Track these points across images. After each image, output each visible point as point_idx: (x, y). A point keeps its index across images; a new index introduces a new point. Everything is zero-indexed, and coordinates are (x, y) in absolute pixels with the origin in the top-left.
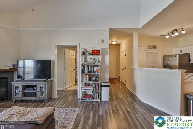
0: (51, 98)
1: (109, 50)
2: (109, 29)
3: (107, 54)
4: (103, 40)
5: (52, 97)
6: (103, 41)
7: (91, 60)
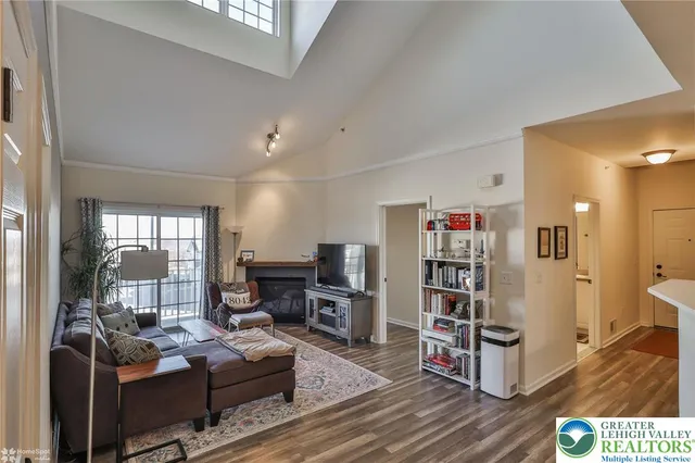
0: (367, 341)
1: (522, 208)
2: (521, 133)
3: (515, 225)
4: (501, 175)
5: (372, 340)
6: (498, 180)
7: (461, 245)
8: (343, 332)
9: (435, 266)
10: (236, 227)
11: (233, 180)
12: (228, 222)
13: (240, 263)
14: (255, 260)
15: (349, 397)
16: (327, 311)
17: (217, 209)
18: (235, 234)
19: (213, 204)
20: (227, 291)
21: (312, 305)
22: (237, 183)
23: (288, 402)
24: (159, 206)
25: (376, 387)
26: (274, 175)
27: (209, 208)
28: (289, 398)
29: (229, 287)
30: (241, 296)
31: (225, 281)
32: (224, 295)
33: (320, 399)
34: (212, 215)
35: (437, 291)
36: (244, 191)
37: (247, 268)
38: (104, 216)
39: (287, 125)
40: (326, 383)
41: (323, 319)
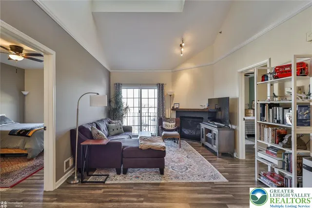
8: (215, 148)
9: (267, 107)
10: (172, 92)
11: (171, 71)
12: (168, 90)
13: (173, 109)
14: (180, 108)
15: (193, 181)
16: (209, 135)
17: (163, 84)
18: (170, 95)
19: (161, 82)
20: (166, 121)
21: (203, 131)
22: (172, 72)
23: (161, 174)
24: (140, 85)
25: (214, 181)
26: (188, 65)
27: (159, 84)
28: (162, 172)
29: (167, 120)
30: (171, 124)
31: (167, 117)
32: (164, 123)
33: (177, 177)
34: (161, 87)
35: (269, 126)
36: (175, 75)
37: (176, 111)
38: (123, 90)
39: (188, 38)
40: (187, 171)
41: (208, 140)
